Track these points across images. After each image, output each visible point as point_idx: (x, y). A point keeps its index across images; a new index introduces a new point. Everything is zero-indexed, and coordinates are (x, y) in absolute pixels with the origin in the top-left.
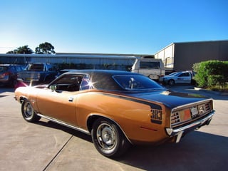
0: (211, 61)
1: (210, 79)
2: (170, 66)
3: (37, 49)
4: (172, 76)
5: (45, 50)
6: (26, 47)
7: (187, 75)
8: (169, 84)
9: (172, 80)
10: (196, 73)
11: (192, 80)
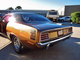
0: (78, 12)
1: (77, 19)
2: (63, 14)
3: (16, 8)
4: (63, 18)
5: (18, 9)
6: (11, 8)
7: (69, 18)
8: (61, 21)
9: (63, 20)
10: (72, 17)
11: (70, 20)
